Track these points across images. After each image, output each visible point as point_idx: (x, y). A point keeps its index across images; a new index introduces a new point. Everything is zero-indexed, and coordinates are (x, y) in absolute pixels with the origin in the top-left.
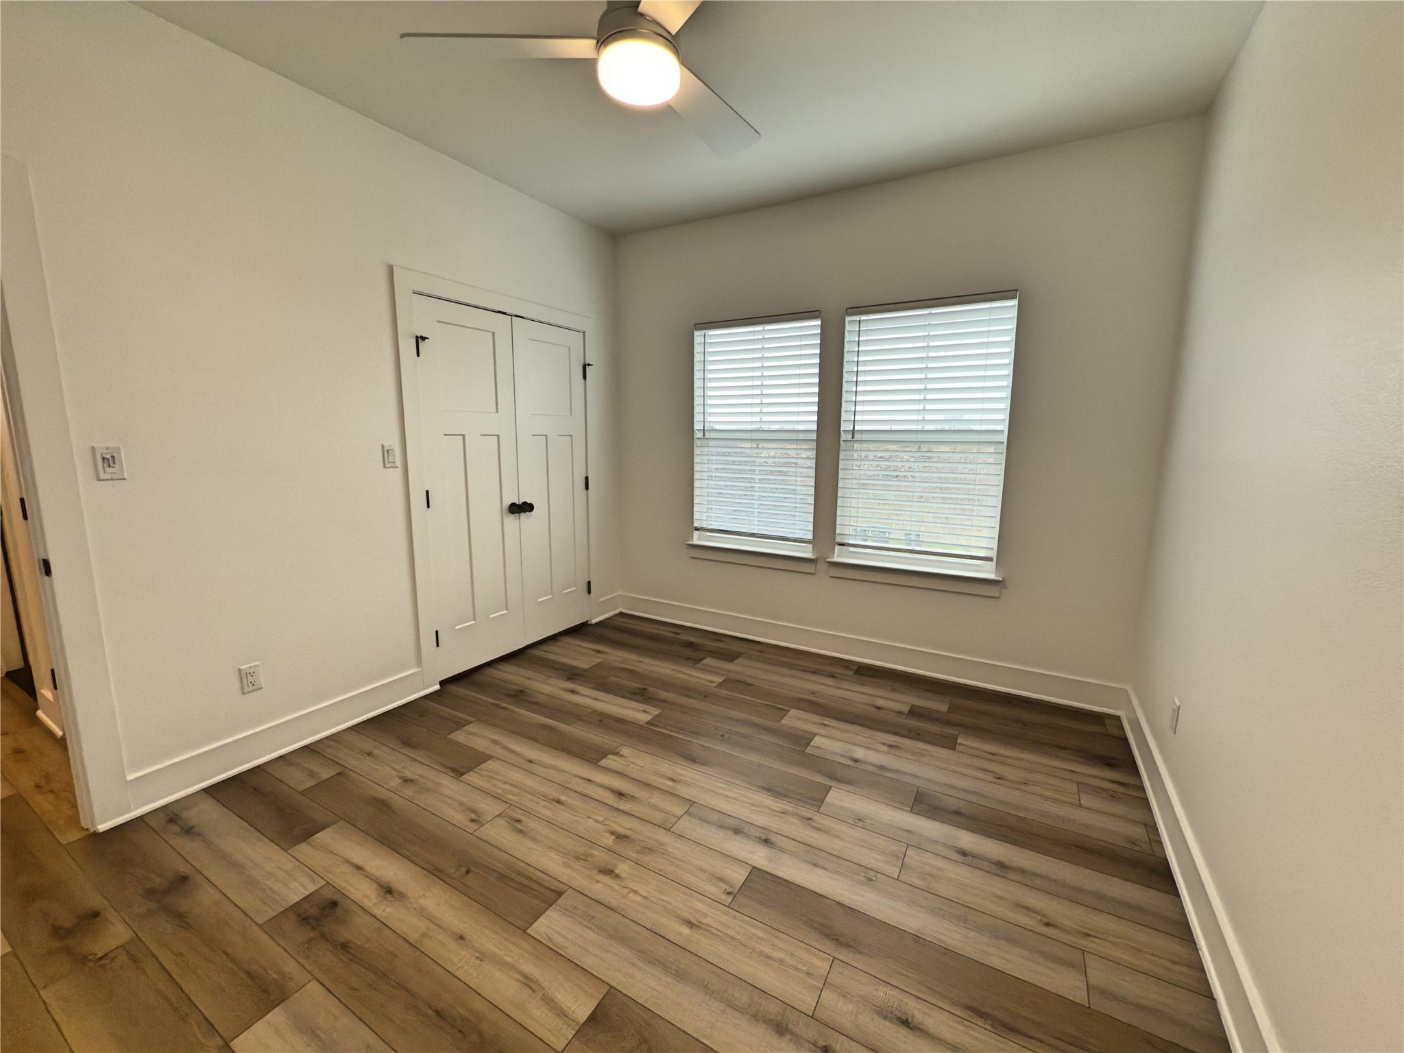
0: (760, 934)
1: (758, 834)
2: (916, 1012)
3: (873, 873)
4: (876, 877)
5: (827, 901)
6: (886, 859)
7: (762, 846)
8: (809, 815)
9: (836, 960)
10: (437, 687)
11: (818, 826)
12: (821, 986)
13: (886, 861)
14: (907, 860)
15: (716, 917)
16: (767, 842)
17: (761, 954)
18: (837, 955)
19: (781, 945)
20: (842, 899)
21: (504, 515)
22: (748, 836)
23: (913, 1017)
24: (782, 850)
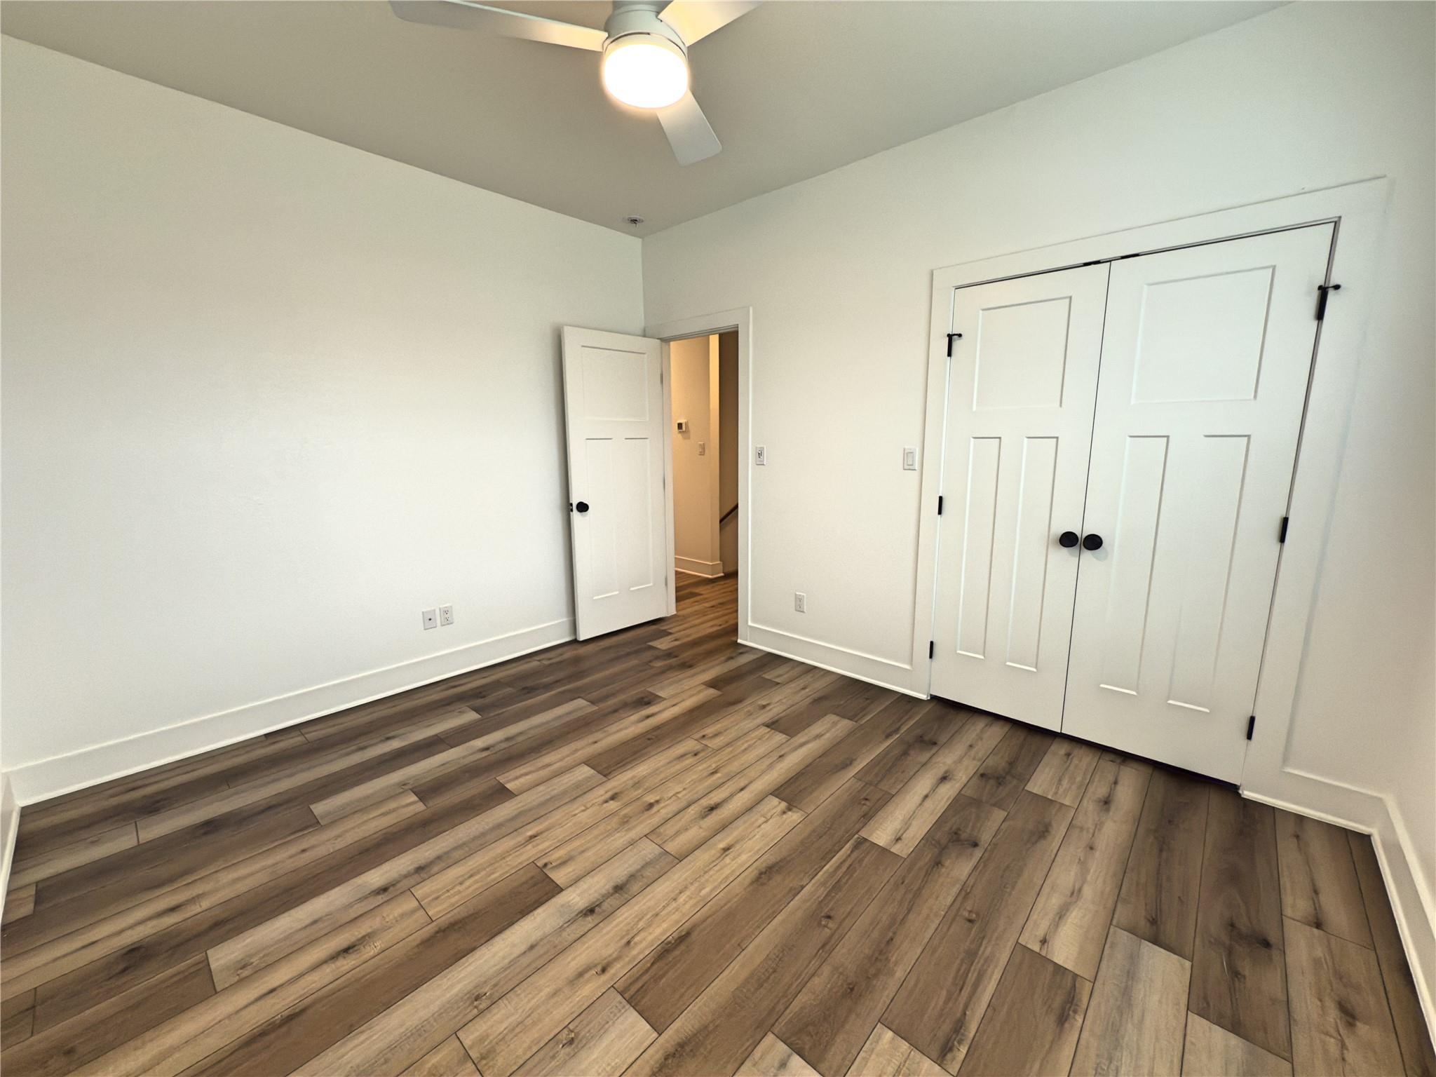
0: (493, 877)
1: (605, 905)
2: (345, 962)
3: (482, 1006)
4: (476, 1007)
5: (485, 939)
6: (491, 1038)
7: (587, 905)
8: (612, 971)
9: (430, 921)
10: (924, 697)
11: (587, 976)
12: (422, 903)
13: (488, 1036)
14: (470, 1066)
15: (530, 852)
16: (590, 911)
17: (478, 872)
18: (434, 923)
19: (475, 886)
20: (478, 953)
21: (1050, 547)
22: (607, 896)
23: (344, 958)
24: (572, 921)
